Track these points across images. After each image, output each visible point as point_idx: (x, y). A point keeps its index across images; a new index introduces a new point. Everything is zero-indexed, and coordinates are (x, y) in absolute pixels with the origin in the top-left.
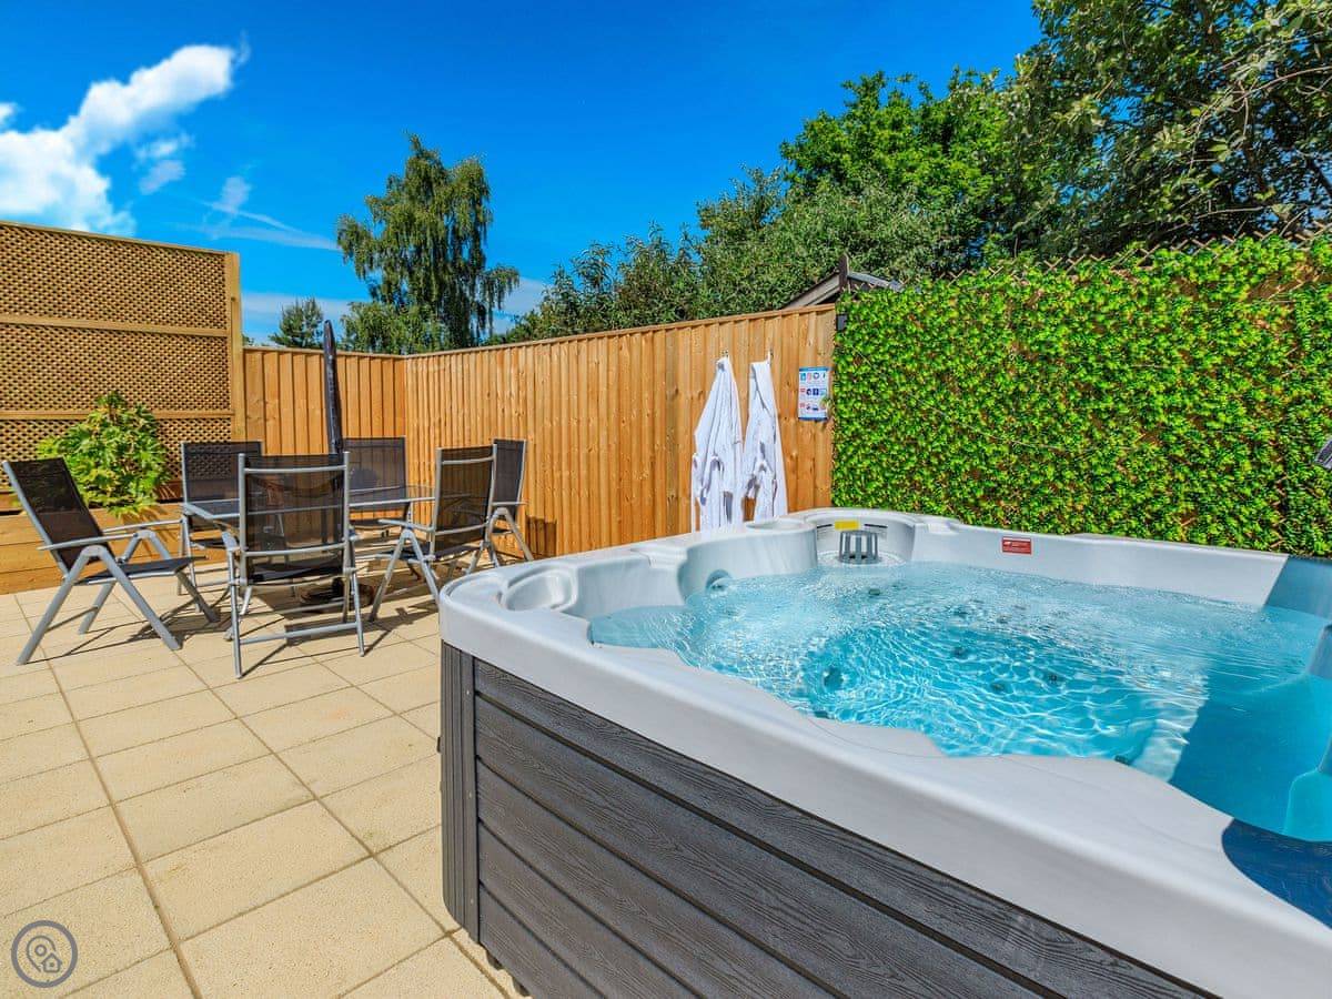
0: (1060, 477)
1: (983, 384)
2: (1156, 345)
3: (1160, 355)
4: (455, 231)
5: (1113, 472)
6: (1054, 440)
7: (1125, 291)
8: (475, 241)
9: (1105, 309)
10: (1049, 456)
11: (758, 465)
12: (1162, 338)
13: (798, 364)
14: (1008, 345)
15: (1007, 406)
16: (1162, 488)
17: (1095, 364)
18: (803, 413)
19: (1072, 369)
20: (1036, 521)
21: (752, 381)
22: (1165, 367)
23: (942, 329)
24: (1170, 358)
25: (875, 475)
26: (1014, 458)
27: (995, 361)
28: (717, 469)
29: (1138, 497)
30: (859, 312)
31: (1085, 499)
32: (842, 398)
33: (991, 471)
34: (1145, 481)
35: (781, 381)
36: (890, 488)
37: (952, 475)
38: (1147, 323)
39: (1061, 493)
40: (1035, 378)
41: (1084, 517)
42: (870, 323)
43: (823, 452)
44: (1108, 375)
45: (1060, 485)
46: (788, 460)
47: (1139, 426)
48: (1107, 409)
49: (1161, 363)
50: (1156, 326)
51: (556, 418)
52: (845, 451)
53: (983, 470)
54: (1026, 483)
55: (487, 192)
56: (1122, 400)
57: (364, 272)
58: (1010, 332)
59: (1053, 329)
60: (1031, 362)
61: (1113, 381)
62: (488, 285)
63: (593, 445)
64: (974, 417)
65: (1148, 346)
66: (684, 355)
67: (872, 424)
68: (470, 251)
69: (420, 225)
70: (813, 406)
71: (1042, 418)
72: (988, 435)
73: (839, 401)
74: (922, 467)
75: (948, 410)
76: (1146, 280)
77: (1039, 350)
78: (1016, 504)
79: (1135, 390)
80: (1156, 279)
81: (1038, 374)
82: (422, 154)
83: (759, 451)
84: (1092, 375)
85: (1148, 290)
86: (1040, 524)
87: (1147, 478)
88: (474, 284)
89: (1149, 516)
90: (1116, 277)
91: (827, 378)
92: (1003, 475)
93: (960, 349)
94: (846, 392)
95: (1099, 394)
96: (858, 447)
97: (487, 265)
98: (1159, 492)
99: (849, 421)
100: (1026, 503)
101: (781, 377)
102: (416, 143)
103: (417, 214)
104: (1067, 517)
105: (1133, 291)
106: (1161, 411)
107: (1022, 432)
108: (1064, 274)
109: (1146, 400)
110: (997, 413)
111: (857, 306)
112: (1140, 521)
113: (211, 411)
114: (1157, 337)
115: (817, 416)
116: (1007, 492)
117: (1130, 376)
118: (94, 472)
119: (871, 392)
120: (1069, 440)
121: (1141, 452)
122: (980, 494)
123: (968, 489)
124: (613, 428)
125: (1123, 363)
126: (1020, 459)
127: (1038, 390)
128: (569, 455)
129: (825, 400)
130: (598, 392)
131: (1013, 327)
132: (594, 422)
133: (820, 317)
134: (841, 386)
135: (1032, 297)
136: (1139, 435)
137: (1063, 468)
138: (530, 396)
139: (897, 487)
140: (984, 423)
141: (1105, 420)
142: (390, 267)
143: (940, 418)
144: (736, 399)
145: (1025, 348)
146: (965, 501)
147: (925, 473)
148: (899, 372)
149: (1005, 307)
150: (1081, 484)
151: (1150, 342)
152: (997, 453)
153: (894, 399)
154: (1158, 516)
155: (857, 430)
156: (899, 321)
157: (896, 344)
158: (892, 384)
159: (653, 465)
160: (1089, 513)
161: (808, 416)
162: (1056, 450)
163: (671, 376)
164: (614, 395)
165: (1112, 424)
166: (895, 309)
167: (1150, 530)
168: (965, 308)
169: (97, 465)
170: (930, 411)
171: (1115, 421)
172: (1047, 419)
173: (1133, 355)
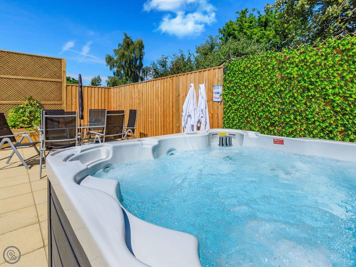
0: (296, 119)
1: (269, 88)
2: (328, 72)
3: (330, 75)
4: (135, 58)
5: (314, 117)
6: (293, 106)
7: (317, 54)
8: (140, 60)
9: (310, 61)
10: (292, 112)
11: (201, 116)
12: (330, 69)
13: (213, 85)
14: (277, 75)
15: (277, 95)
16: (332, 122)
17: (307, 80)
18: (215, 100)
19: (299, 82)
20: (288, 134)
21: (199, 90)
22: (332, 79)
23: (256, 71)
24: (333, 76)
25: (235, 119)
26: (280, 112)
27: (273, 80)
28: (189, 117)
29: (323, 125)
30: (230, 67)
31: (304, 126)
32: (225, 94)
33: (272, 117)
34: (326, 120)
35: (208, 90)
36: (240, 123)
37: (260, 118)
38: (325, 64)
39: (296, 124)
40: (287, 86)
41: (304, 132)
42: (234, 70)
43: (221, 112)
44: (312, 83)
45: (296, 122)
46: (210, 114)
47: (323, 100)
48: (311, 95)
49: (330, 78)
50: (328, 65)
51: (147, 103)
52: (226, 111)
53: (270, 117)
54: (284, 121)
55: (144, 47)
56: (317, 92)
57: (112, 69)
58: (278, 70)
59: (292, 68)
60: (285, 80)
61: (313, 85)
62: (144, 71)
63: (157, 111)
64: (267, 99)
65: (326, 72)
66: (181, 83)
67: (235, 102)
68: (139, 63)
69: (126, 56)
70: (217, 98)
71: (289, 99)
72: (271, 105)
73: (225, 95)
74: (250, 116)
75: (258, 97)
76: (324, 50)
77: (288, 76)
78: (281, 128)
79: (321, 88)
80: (327, 49)
81: (287, 84)
82: (127, 37)
83: (201, 111)
84: (306, 83)
85: (325, 53)
86: (289, 135)
87: (326, 118)
88: (140, 71)
89: (327, 132)
90: (313, 50)
91: (221, 88)
92: (276, 118)
93: (261, 76)
94: (227, 93)
95: (309, 90)
96: (230, 110)
97: (143, 66)
98: (331, 123)
99: (228, 102)
100: (284, 128)
101: (208, 88)
102: (126, 35)
103: (125, 53)
104: (298, 132)
105: (320, 54)
106: (331, 95)
107: (283, 104)
108: (296, 50)
109: (325, 91)
110: (274, 98)
111: (230, 65)
112: (324, 134)
113: (57, 102)
114: (329, 69)
115: (218, 101)
116: (278, 124)
117: (319, 83)
118: (22, 118)
119: (234, 92)
120: (298, 106)
121: (324, 110)
122: (269, 124)
123: (265, 123)
124: (162, 106)
125: (316, 79)
126: (282, 113)
127: (287, 89)
128: (151, 114)
129: (221, 95)
130: (158, 96)
131: (279, 69)
132: (157, 104)
133: (219, 70)
134: (225, 91)
135: (285, 58)
136: (323, 104)
137: (297, 115)
138: (141, 98)
139: (242, 123)
140: (270, 101)
141: (311, 99)
142: (119, 67)
143: (255, 99)
144: (195, 96)
145: (283, 75)
146: (264, 127)
147: (251, 118)
148: (242, 85)
149: (276, 62)
150: (303, 121)
151: (326, 71)
152: (274, 111)
153: (241, 94)
154: (331, 132)
155: (230, 104)
156: (242, 69)
157: (241, 76)
158: (240, 89)
159: (173, 116)
160: (306, 131)
161: (216, 101)
162: (294, 110)
163: (178, 90)
164: (162, 96)
165: (313, 100)
166: (241, 65)
167: (328, 137)
168: (263, 63)
169: (24, 116)
170: (252, 98)
171: (314, 99)
172: (291, 99)
173: (320, 76)
